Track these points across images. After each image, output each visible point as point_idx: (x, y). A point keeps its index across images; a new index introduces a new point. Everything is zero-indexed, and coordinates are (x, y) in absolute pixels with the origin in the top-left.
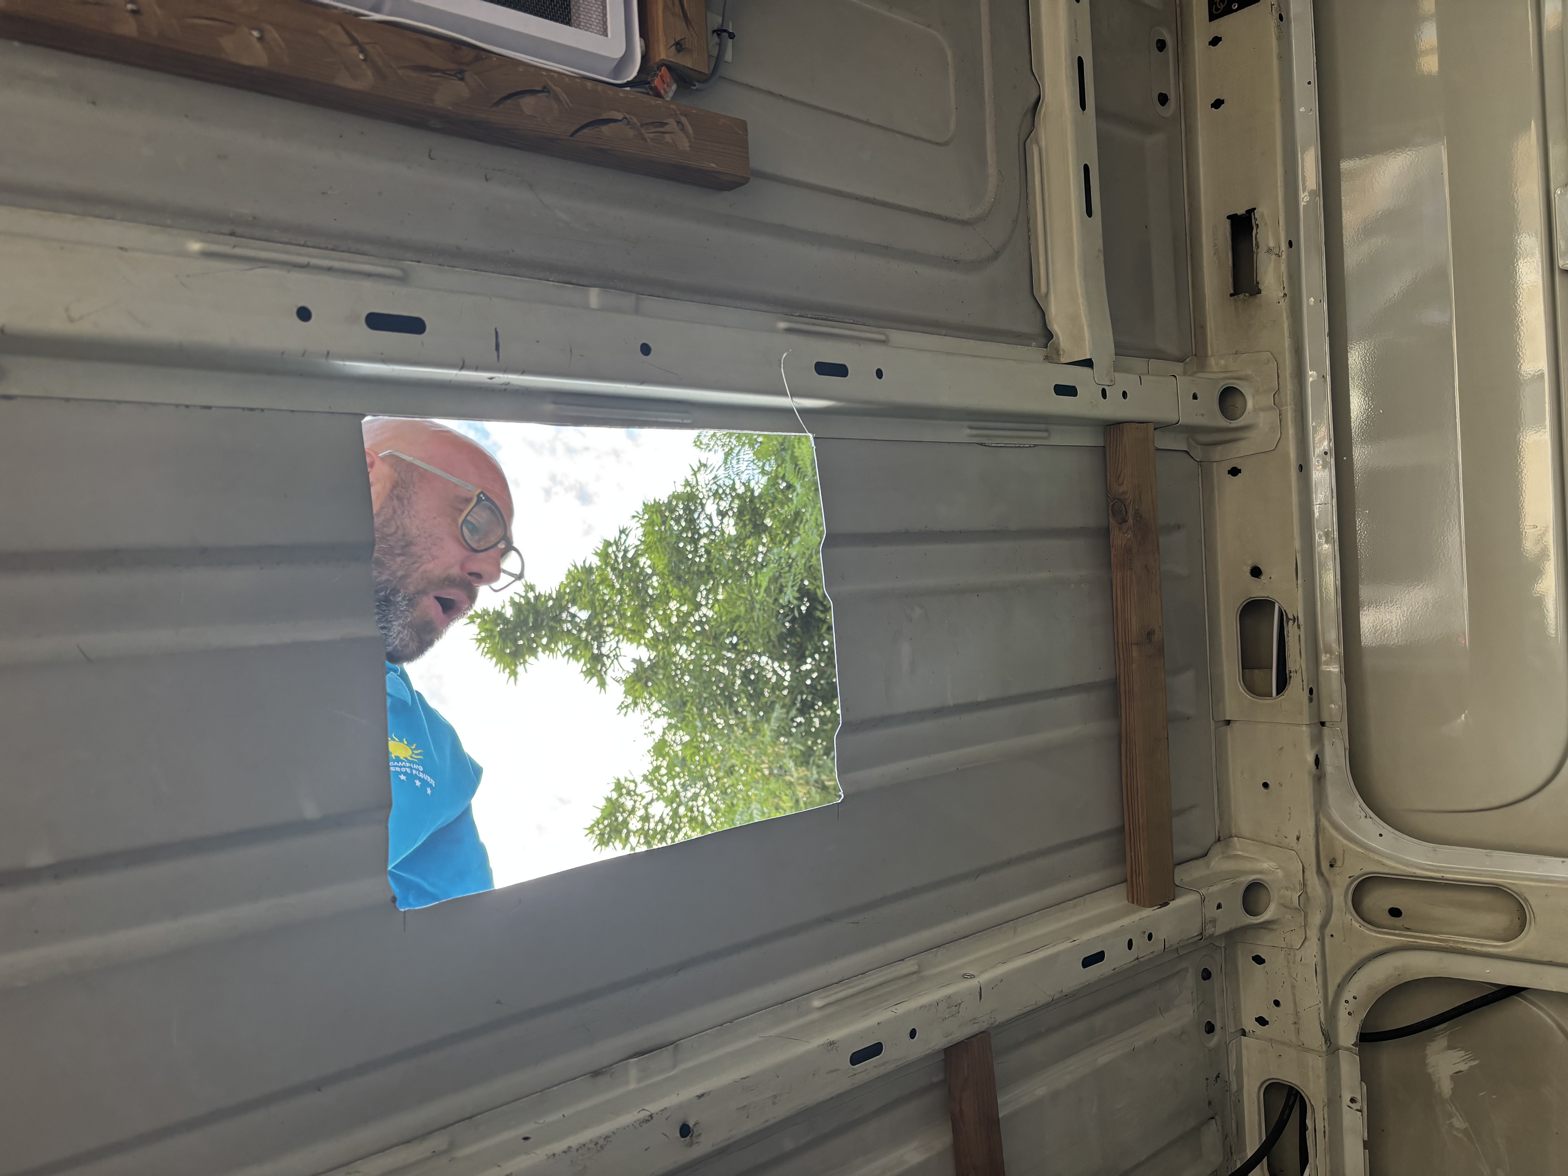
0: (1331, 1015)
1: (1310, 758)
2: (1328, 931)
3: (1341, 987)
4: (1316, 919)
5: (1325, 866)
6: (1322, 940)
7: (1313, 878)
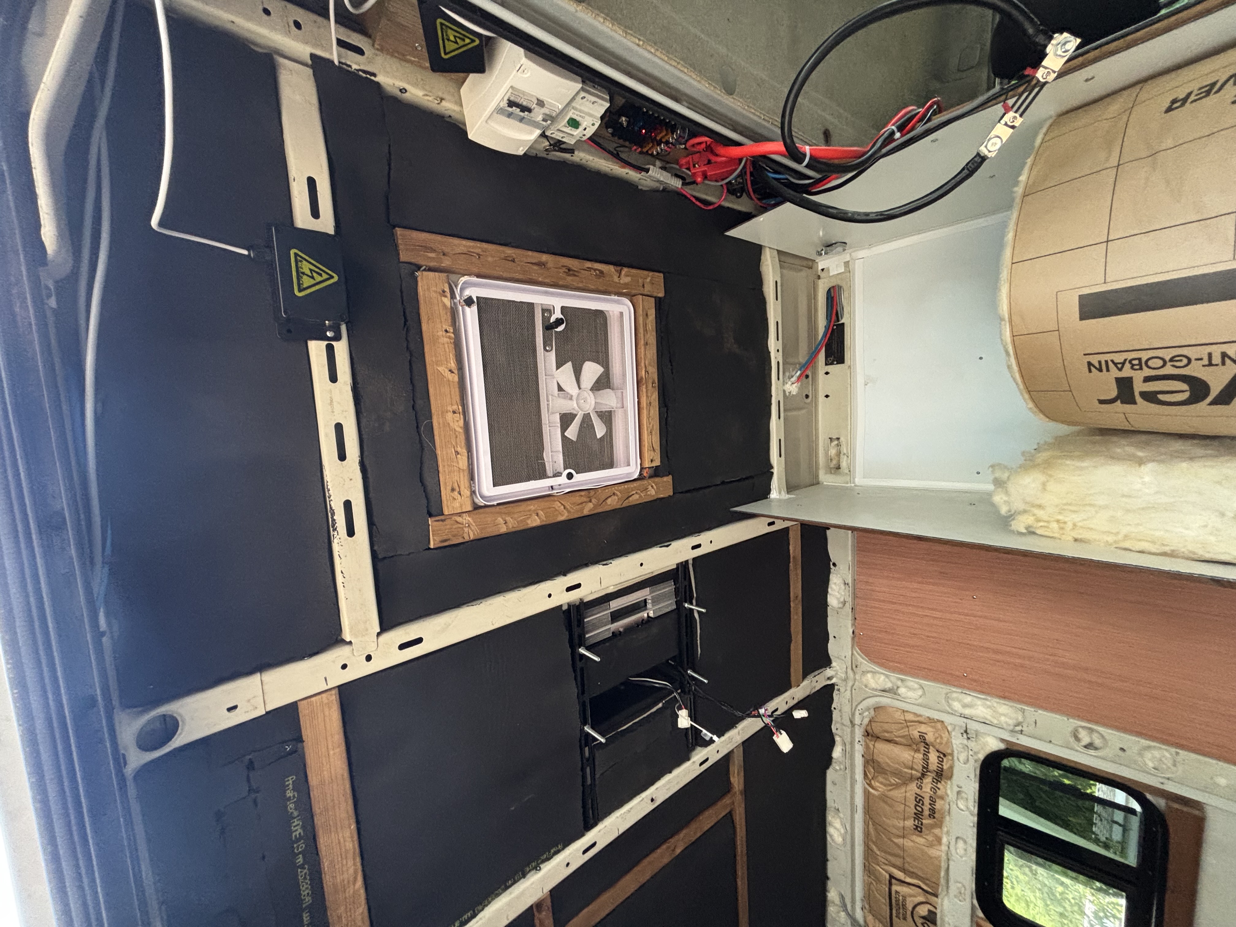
0: (853, 714)
1: (851, 631)
2: (854, 687)
3: (857, 706)
4: (850, 684)
5: (854, 667)
6: (851, 691)
7: (850, 671)
